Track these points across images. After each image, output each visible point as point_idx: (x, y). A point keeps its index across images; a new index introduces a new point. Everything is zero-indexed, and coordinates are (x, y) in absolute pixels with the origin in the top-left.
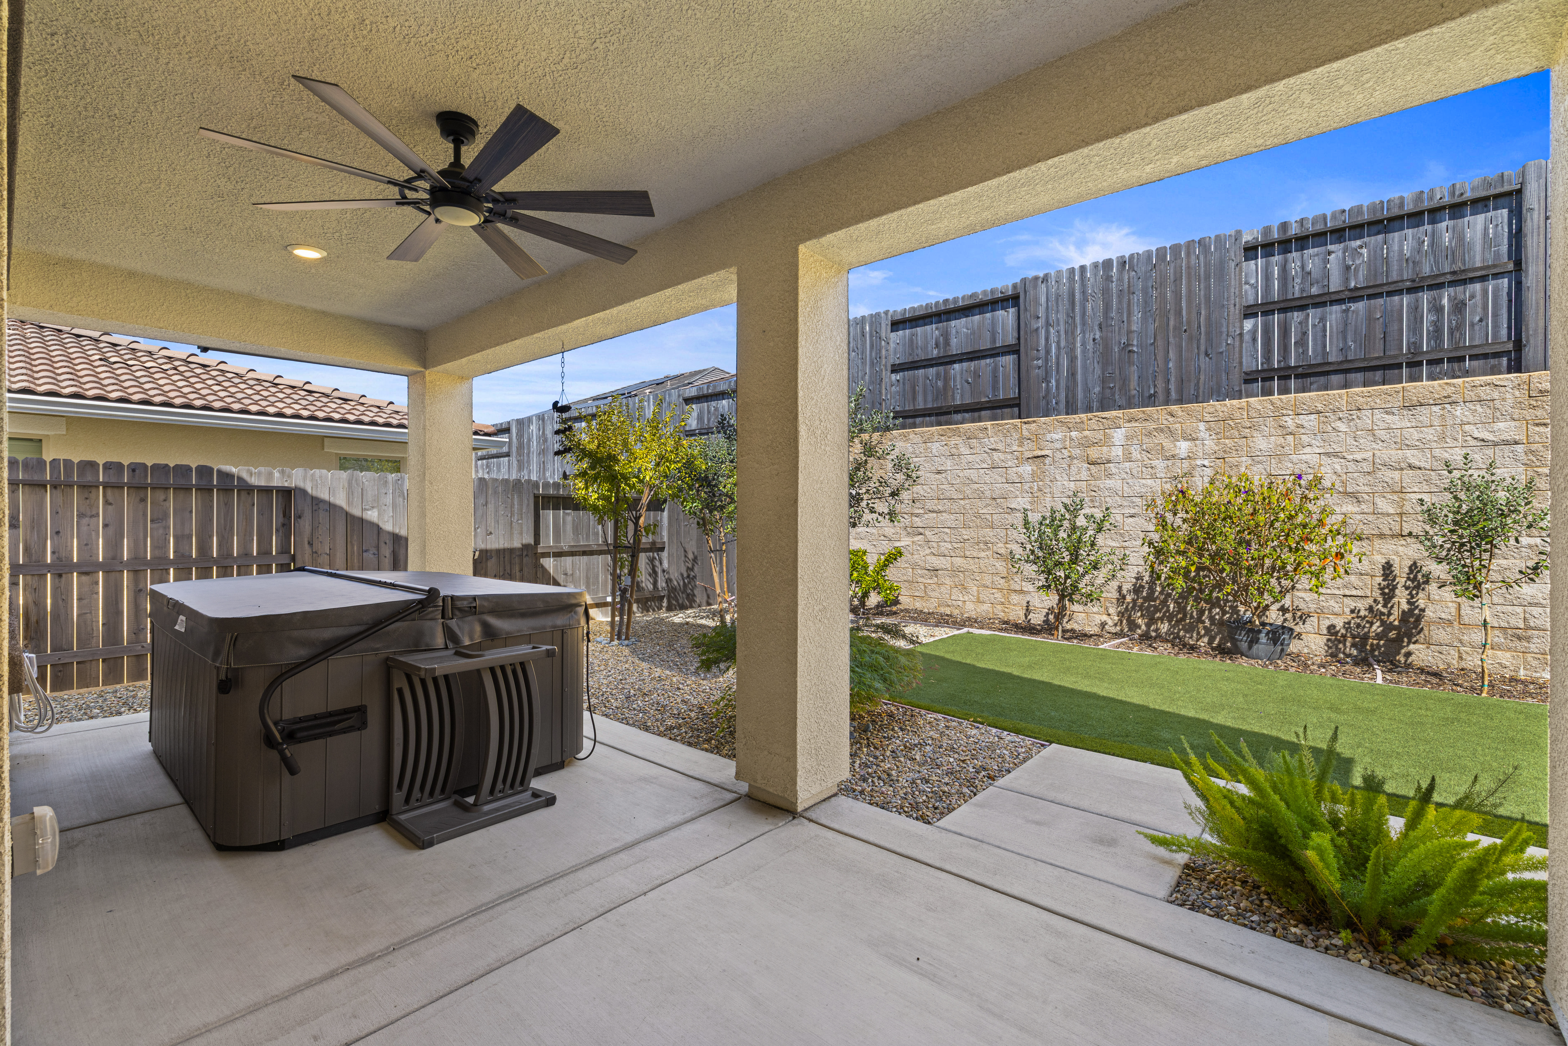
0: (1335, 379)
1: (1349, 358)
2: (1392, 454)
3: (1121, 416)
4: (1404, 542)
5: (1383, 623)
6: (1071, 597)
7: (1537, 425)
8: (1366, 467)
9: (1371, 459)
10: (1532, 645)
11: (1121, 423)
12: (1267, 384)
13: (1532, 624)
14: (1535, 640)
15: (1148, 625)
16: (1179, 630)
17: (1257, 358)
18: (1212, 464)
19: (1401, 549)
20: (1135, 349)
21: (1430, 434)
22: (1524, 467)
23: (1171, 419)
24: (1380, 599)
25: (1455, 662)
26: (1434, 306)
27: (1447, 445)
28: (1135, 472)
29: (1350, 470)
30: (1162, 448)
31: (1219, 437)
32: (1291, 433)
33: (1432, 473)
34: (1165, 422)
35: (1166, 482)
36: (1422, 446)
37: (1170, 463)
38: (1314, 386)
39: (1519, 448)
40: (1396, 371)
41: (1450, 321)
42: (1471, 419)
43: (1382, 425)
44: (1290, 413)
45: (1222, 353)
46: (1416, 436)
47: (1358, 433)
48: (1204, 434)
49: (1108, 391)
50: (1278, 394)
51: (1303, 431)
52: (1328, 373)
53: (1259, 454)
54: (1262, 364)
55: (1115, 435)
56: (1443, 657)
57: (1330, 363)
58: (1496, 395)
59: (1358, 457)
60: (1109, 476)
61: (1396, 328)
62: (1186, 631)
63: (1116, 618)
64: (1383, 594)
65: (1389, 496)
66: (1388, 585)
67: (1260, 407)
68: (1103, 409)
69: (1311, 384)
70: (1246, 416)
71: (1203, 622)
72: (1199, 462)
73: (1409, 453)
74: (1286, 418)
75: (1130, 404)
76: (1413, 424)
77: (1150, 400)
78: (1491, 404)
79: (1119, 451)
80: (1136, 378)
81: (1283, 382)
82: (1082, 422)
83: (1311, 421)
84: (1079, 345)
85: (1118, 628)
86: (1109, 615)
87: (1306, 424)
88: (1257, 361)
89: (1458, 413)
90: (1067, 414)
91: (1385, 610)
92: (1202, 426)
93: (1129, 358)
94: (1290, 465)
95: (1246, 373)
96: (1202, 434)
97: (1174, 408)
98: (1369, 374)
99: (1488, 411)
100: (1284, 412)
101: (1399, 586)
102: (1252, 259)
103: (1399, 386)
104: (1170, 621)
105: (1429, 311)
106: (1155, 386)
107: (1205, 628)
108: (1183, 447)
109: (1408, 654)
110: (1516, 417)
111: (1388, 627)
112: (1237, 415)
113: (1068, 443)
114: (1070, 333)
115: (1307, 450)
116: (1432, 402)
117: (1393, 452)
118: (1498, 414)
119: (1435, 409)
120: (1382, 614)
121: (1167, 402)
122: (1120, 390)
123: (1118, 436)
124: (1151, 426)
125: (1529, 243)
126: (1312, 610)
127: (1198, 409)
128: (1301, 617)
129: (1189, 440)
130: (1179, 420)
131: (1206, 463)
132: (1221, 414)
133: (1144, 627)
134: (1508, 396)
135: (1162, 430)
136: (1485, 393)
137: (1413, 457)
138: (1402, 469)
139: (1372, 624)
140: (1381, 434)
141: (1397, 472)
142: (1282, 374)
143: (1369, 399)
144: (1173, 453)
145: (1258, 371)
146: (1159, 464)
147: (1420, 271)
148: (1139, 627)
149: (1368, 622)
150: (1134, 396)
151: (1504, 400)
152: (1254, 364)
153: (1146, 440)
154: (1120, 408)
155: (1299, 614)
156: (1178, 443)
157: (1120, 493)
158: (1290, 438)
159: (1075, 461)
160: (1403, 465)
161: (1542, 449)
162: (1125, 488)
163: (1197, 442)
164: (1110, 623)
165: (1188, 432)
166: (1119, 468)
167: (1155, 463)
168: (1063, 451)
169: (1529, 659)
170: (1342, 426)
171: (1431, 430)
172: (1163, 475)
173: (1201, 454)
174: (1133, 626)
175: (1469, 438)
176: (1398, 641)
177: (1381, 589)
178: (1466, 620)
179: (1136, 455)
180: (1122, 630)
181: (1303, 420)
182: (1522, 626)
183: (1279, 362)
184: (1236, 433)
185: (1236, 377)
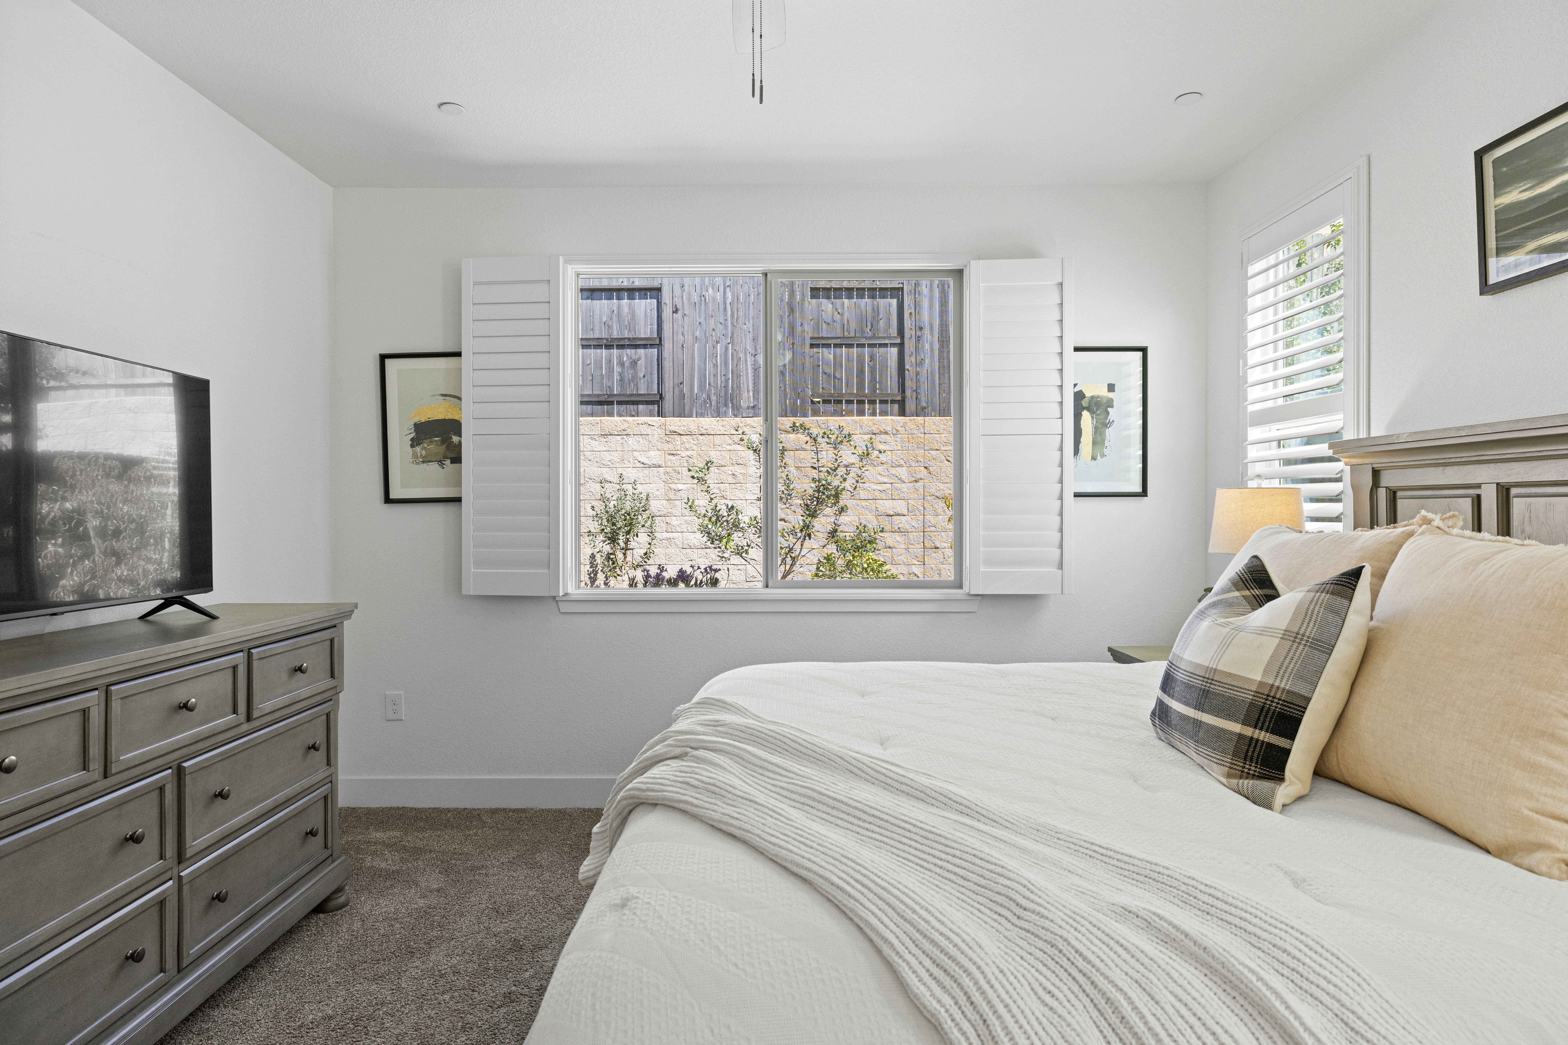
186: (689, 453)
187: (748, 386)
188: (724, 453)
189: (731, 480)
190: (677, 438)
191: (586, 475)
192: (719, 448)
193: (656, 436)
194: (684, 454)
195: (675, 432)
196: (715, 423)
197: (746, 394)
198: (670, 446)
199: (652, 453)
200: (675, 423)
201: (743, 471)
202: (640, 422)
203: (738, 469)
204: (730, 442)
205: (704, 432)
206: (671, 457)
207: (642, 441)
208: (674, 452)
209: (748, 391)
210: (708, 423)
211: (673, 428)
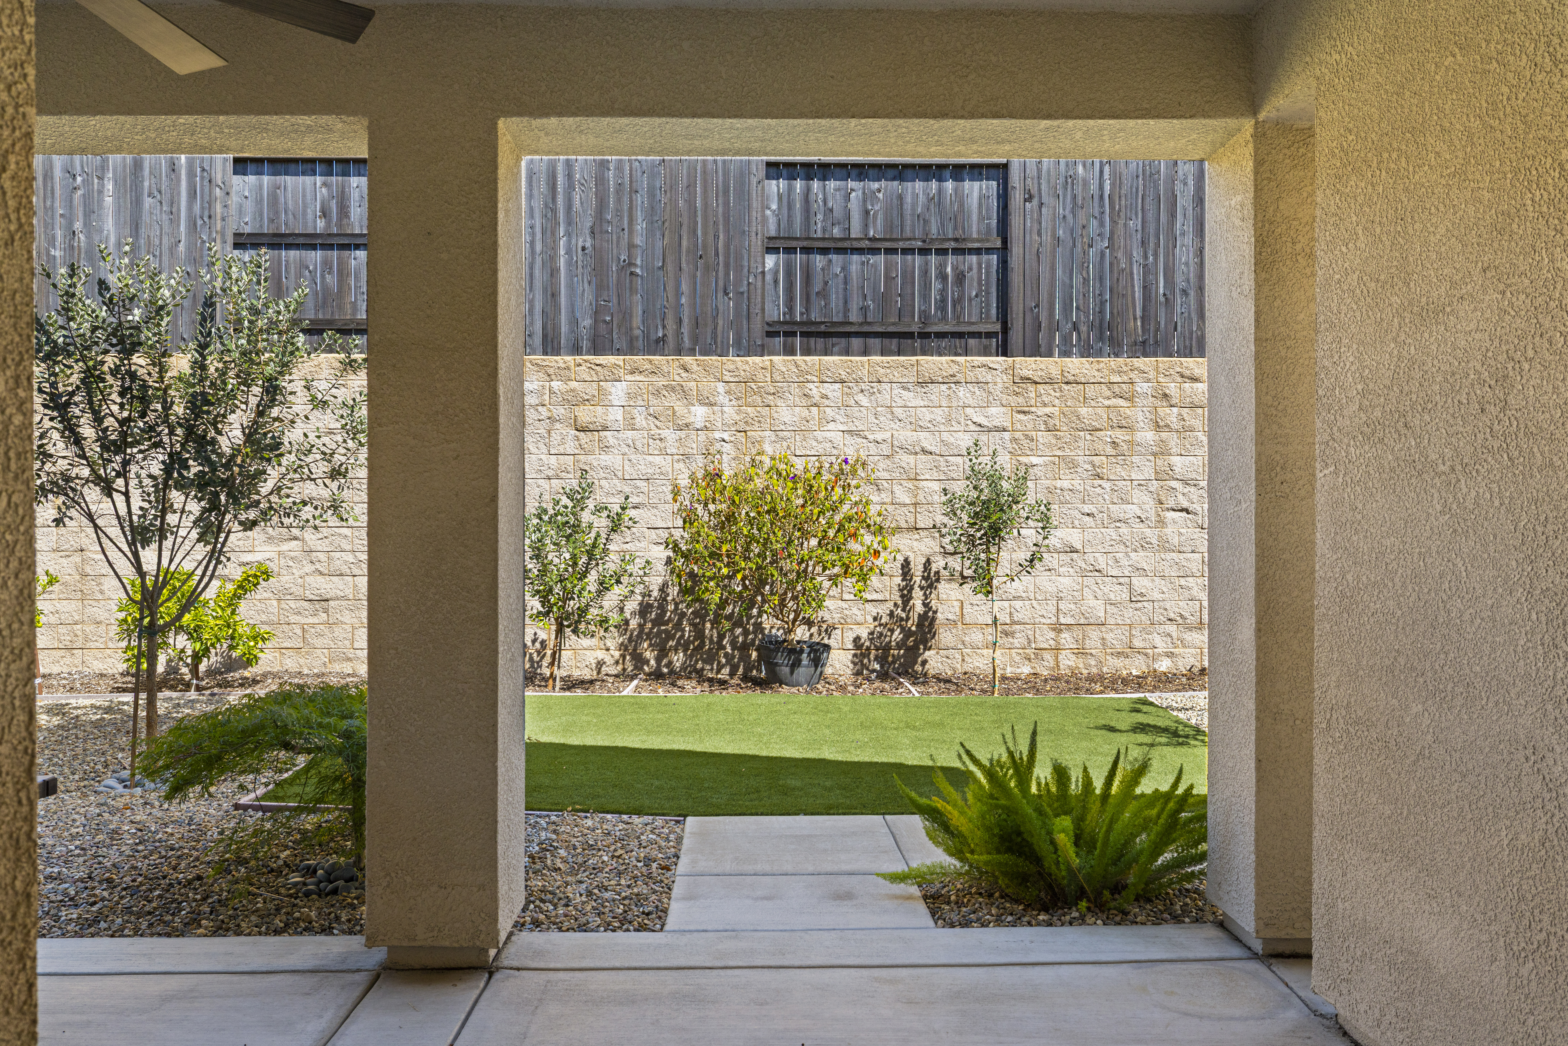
0: (856, 342)
1: (869, 320)
2: (906, 436)
3: (622, 364)
4: (917, 536)
5: (903, 629)
6: (576, 627)
7: (1019, 412)
8: (886, 449)
9: (889, 440)
10: (1016, 641)
11: (621, 375)
12: (790, 339)
13: (1016, 619)
14: (1018, 635)
15: (658, 660)
16: (697, 662)
17: (779, 305)
18: (732, 439)
19: (915, 543)
20: (638, 271)
21: (939, 415)
22: (1009, 456)
23: (684, 375)
24: (899, 602)
25: (959, 666)
26: (941, 272)
27: (952, 429)
28: (639, 445)
29: (871, 453)
30: (674, 413)
31: (740, 403)
32: (815, 405)
33: (941, 459)
34: (677, 378)
35: (679, 461)
36: (933, 428)
37: (683, 434)
38: (835, 349)
39: (1006, 435)
40: (909, 341)
41: (953, 293)
42: (970, 402)
43: (900, 402)
44: (815, 379)
45: (742, 293)
46: (928, 417)
47: (879, 409)
48: (722, 399)
49: (602, 326)
50: (802, 355)
51: (827, 402)
52: (848, 335)
53: (783, 427)
54: (784, 314)
55: (613, 390)
56: (949, 661)
57: (851, 323)
58: (989, 378)
59: (879, 437)
60: (606, 448)
61: (909, 291)
62: (705, 662)
63: (617, 654)
64: (902, 596)
65: (905, 483)
66: (907, 585)
67: (784, 369)
68: (596, 350)
69: (833, 345)
70: (769, 379)
71: (724, 648)
72: (717, 435)
73: (922, 435)
74: (810, 385)
75: (631, 349)
76: (926, 403)
77: (656, 346)
78: (986, 387)
79: (616, 414)
80: (640, 312)
81: (805, 339)
82: (568, 368)
83: (833, 390)
84: (562, 252)
85: (620, 667)
86: (608, 650)
87: (830, 395)
88: (779, 309)
89: (961, 394)
90: (545, 353)
91: (904, 615)
92: (721, 387)
93: (631, 282)
94: (815, 444)
95: (768, 324)
96: (721, 397)
97: (688, 359)
98: (886, 341)
99: (984, 395)
100: (809, 377)
101: (916, 586)
102: (773, 179)
103: (914, 358)
104: (685, 651)
105: (936, 277)
106: (664, 327)
107: (726, 655)
108: (699, 414)
109: (924, 662)
110: (1004, 402)
111: (907, 633)
112: (760, 377)
113: (547, 397)
114: (549, 233)
115: (831, 426)
116: (941, 380)
117: (909, 434)
118: (991, 398)
119: (944, 387)
120: (902, 619)
121: (679, 352)
122: (619, 327)
123: (618, 392)
124: (661, 382)
125: (1013, 222)
126: (836, 621)
127: (716, 364)
128: (826, 630)
129: (706, 404)
130: (694, 376)
131: (726, 436)
132: (743, 373)
133: (653, 662)
134: (999, 380)
135: (673, 389)
136: (983, 375)
137: (928, 441)
138: (916, 453)
139: (892, 631)
140: (899, 412)
141: (912, 456)
142: (805, 329)
143: (888, 371)
144: (687, 421)
145: (779, 322)
146: (670, 434)
147: (930, 230)
148: (647, 662)
149: (889, 630)
150: (637, 338)
151: (995, 384)
152: (776, 312)
153: (653, 401)
154: (619, 352)
155: (825, 626)
156: (692, 408)
157: (620, 474)
158: (814, 410)
159: (558, 425)
160: (918, 449)
161: (1022, 437)
162: (626, 468)
163: (715, 408)
164: (609, 660)
165: (705, 394)
166: (618, 439)
167: (665, 433)
168: (540, 408)
169: (1014, 655)
170: (864, 400)
171: (939, 411)
172: (675, 451)
173: (719, 425)
174: (639, 661)
175: (969, 422)
176: (916, 647)
177: (901, 590)
178: (967, 620)
179: (640, 420)
180: (624, 670)
181: (828, 389)
182: (1008, 622)
183: (802, 314)
184: (759, 400)
185: (758, 326)
186: (1048, 410)
187: (1135, 311)
188: (1099, 410)
189: (1110, 450)
190: (1031, 388)
191: (895, 443)
192: (1093, 403)
193: (1000, 385)
194: (1041, 411)
195: (1029, 379)
196: (1087, 366)
197: (1132, 324)
198: (1020, 400)
199: (993, 410)
200: (1028, 365)
201: (1127, 438)
202: (976, 364)
203: (1120, 435)
204: (1108, 393)
205: (1071, 378)
206: (1021, 417)
207: (978, 393)
208: (1026, 409)
209: (1135, 319)
210: (1076, 365)
211: (1025, 373)
